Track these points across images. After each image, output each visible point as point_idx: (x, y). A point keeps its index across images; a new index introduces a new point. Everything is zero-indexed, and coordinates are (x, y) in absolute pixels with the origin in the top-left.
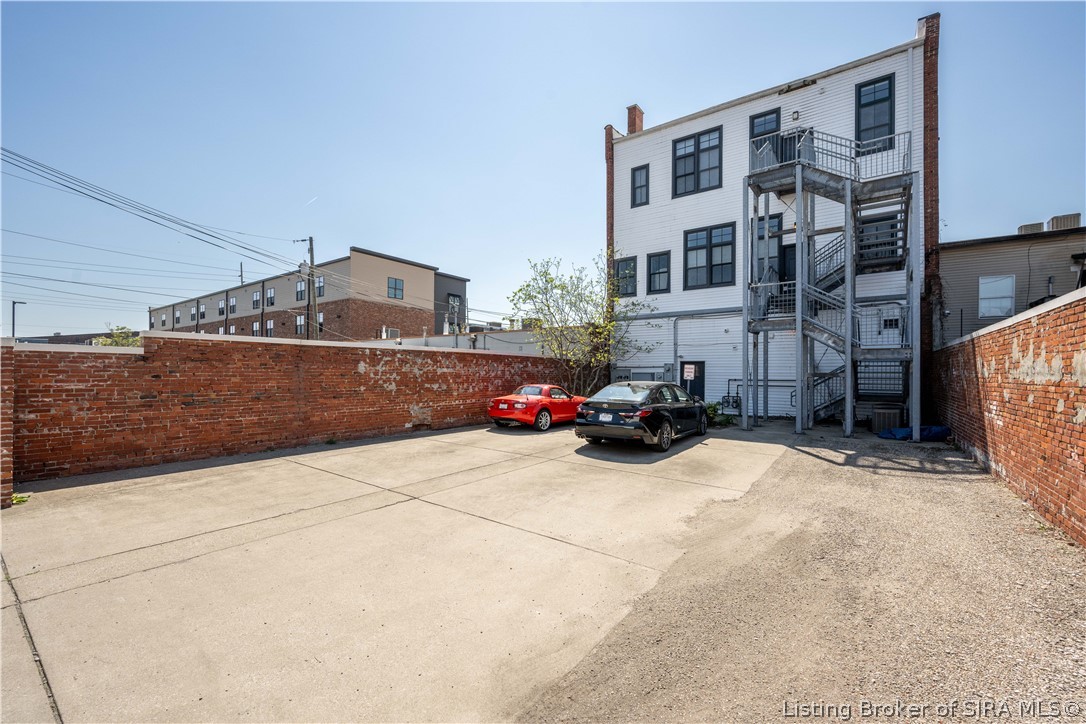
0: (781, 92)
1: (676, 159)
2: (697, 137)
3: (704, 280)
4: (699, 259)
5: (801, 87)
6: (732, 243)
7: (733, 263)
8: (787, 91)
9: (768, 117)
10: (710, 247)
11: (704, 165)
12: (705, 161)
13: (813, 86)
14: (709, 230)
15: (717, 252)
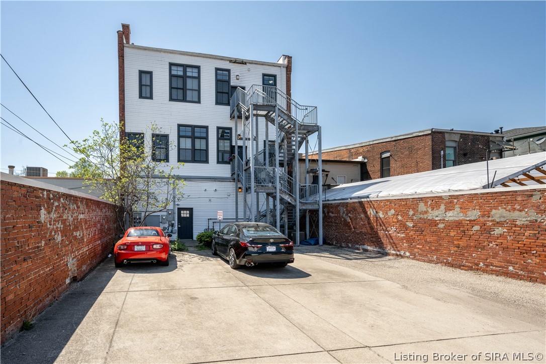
0: (231, 61)
1: (171, 76)
2: (185, 67)
3: (190, 158)
4: (187, 144)
5: (240, 63)
6: (206, 138)
7: (207, 151)
8: (234, 63)
9: (224, 72)
10: (193, 138)
11: (189, 86)
12: (190, 84)
13: (245, 65)
14: (193, 127)
15: (197, 141)
